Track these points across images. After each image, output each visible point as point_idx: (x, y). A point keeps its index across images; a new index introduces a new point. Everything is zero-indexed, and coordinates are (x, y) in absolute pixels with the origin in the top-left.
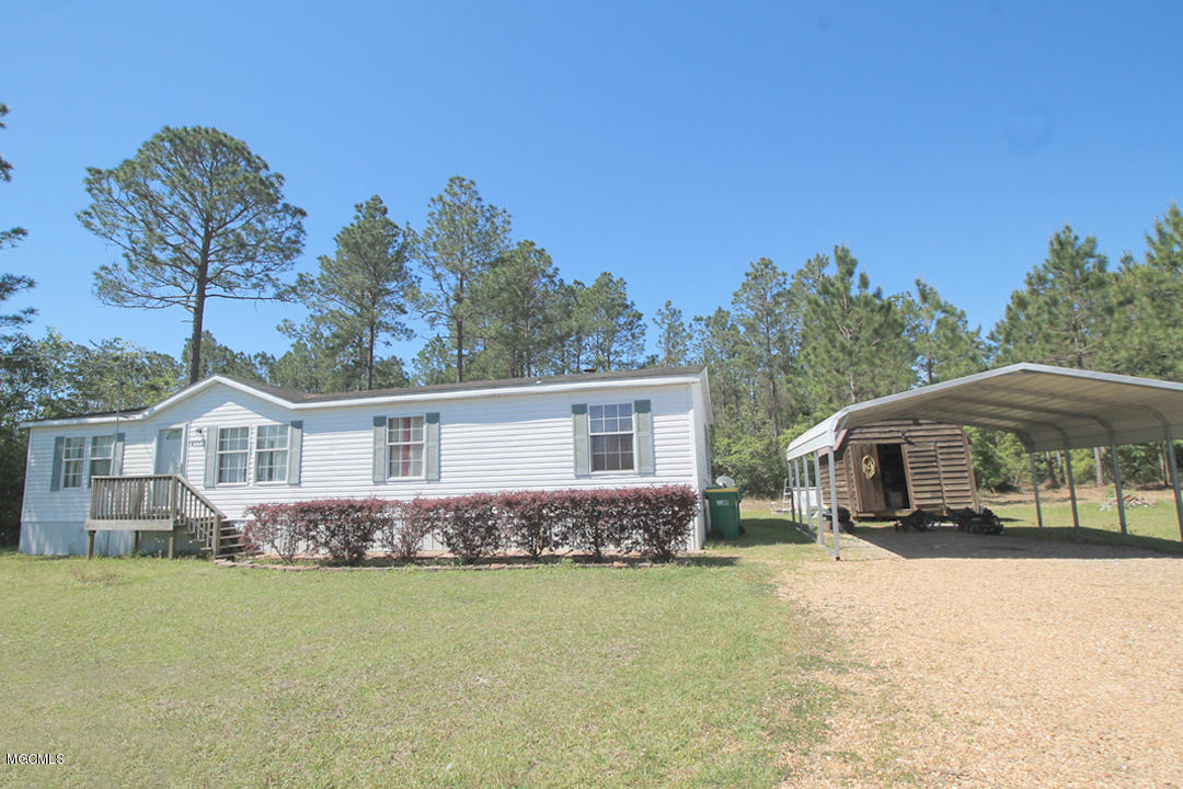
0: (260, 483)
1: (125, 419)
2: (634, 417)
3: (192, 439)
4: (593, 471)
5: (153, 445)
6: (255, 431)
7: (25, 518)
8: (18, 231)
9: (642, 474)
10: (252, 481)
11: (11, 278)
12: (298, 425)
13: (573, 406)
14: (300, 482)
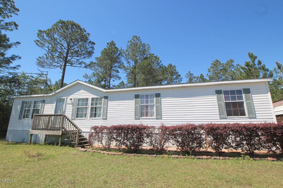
0: (91, 118)
1: (46, 95)
2: (243, 95)
3: (68, 102)
4: (227, 116)
5: (54, 105)
6: (91, 99)
7: (9, 128)
8: (18, 43)
9: (250, 118)
10: (89, 117)
11: (14, 56)
12: (106, 98)
13: (216, 91)
14: (107, 118)
